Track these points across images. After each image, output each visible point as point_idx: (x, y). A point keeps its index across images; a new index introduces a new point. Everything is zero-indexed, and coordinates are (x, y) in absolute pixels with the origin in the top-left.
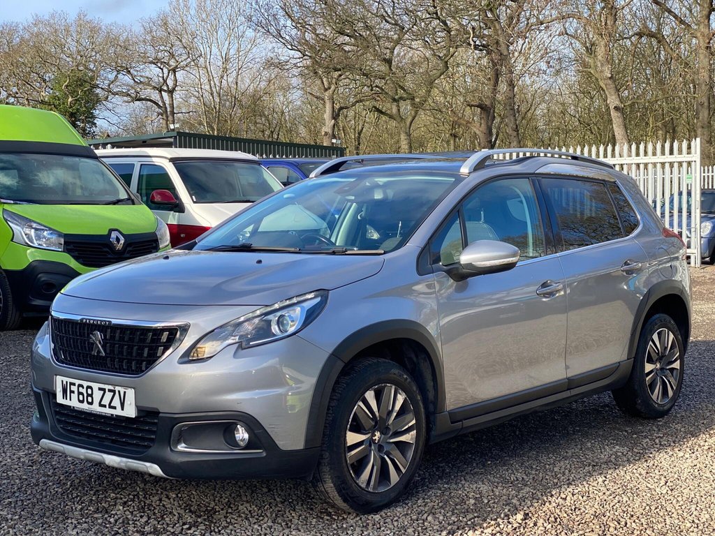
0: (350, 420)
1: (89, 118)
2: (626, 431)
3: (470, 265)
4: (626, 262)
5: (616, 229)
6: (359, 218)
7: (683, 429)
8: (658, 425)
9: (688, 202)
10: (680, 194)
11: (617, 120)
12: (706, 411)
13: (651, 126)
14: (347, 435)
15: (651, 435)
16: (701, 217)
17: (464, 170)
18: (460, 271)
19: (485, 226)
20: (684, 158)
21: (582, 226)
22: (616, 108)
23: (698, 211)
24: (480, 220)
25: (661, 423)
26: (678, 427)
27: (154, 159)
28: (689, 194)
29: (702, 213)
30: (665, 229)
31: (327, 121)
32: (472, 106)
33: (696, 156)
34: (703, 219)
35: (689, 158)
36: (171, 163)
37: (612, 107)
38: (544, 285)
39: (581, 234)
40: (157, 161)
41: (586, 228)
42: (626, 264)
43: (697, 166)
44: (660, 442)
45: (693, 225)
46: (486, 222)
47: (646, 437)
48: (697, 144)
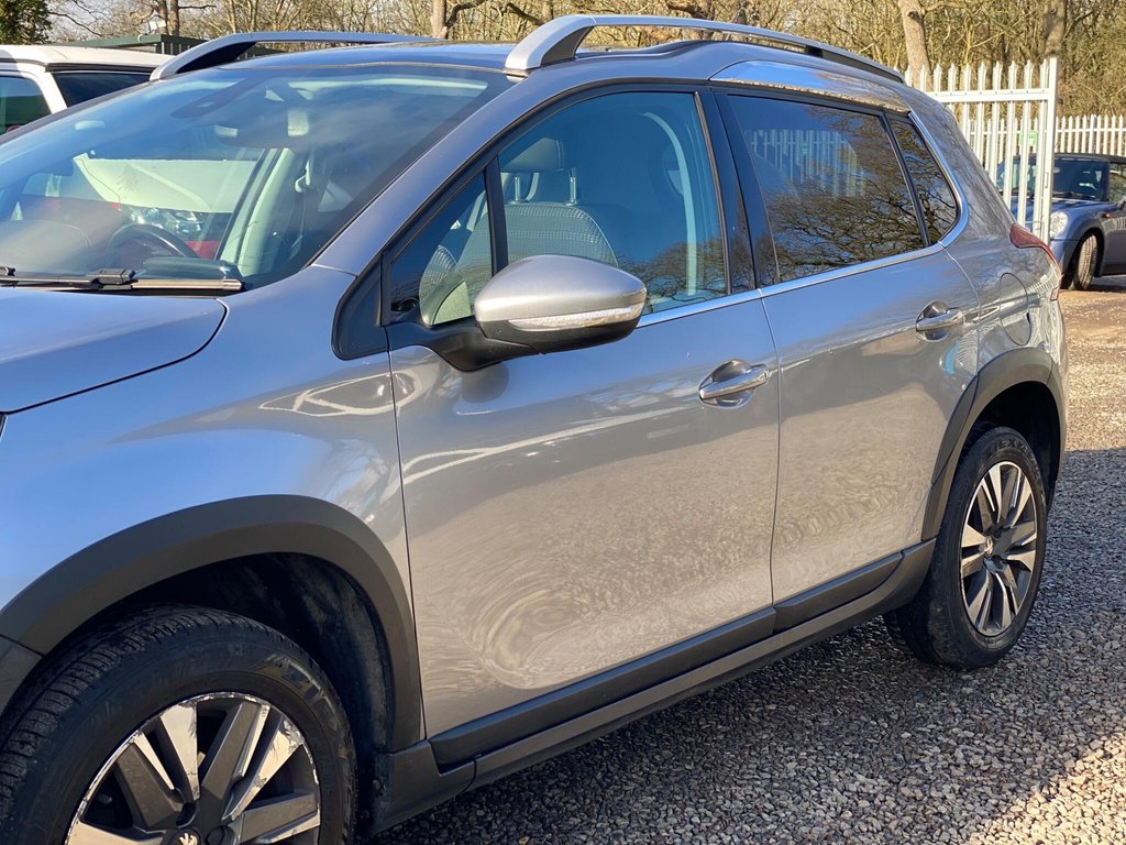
0: (93, 787)
1: (40, 13)
2: (887, 716)
3: (502, 327)
4: (929, 308)
5: (894, 227)
6: (298, 188)
7: (1020, 712)
8: (964, 696)
9: (1031, 172)
10: (1017, 160)
11: (914, 35)
12: (1073, 651)
13: (969, 47)
14: (71, 834)
15: (944, 732)
16: (1053, 204)
17: (517, 61)
18: (474, 343)
19: (580, 214)
20: (1027, 94)
21: (824, 220)
22: (914, 16)
23: (1047, 192)
24: (568, 199)
25: (969, 690)
26: (1010, 701)
27: (20, 66)
28: (1033, 160)
29: (1054, 196)
30: (1015, 231)
31: (434, 29)
32: (677, 8)
33: (1048, 92)
34: (1055, 207)
35: (1034, 95)
36: (49, 74)
37: (905, 13)
38: (722, 374)
39: (820, 240)
40: (25, 70)
41: (832, 225)
42: (928, 313)
43: (1048, 111)
44: (967, 757)
45: (1036, 217)
46: (581, 204)
47: (933, 740)
48: (1051, 67)
